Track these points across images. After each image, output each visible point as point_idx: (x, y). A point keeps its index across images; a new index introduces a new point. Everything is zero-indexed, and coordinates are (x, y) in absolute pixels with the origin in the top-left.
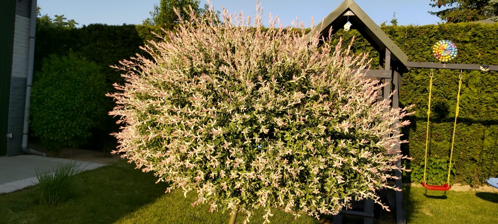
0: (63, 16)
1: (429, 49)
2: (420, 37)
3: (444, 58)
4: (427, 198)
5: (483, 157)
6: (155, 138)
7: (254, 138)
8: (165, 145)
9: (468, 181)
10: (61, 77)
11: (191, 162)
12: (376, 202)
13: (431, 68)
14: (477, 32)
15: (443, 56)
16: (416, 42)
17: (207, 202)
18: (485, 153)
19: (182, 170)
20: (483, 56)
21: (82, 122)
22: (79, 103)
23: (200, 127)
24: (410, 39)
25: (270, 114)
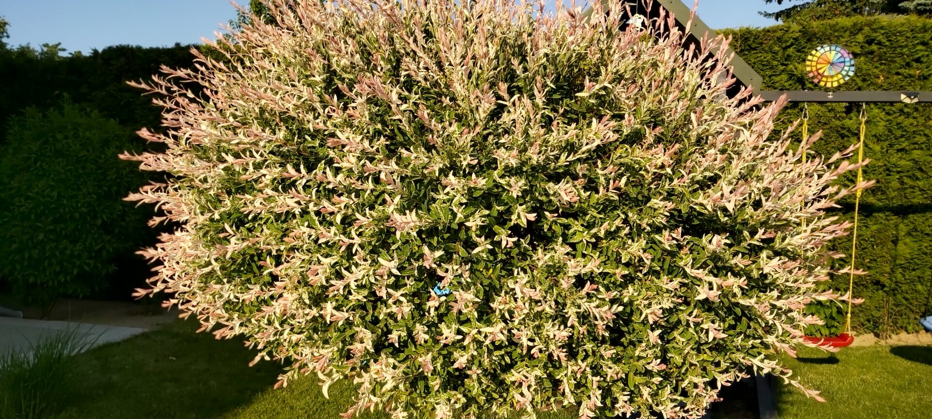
0: (59, 44)
1: (783, 71)
2: (767, 49)
3: (830, 80)
4: (802, 364)
5: (896, 278)
6: (244, 255)
7: (496, 238)
8: (270, 267)
9: (868, 325)
10: (46, 152)
11: (338, 308)
12: (787, 382)
13: (804, 102)
14: (875, 35)
15: (827, 77)
16: (759, 59)
17: (381, 406)
18: (900, 270)
19: (315, 330)
20: (889, 81)
21: (94, 244)
22: (86, 205)
23: (358, 216)
24: (747, 53)
25: (533, 176)
